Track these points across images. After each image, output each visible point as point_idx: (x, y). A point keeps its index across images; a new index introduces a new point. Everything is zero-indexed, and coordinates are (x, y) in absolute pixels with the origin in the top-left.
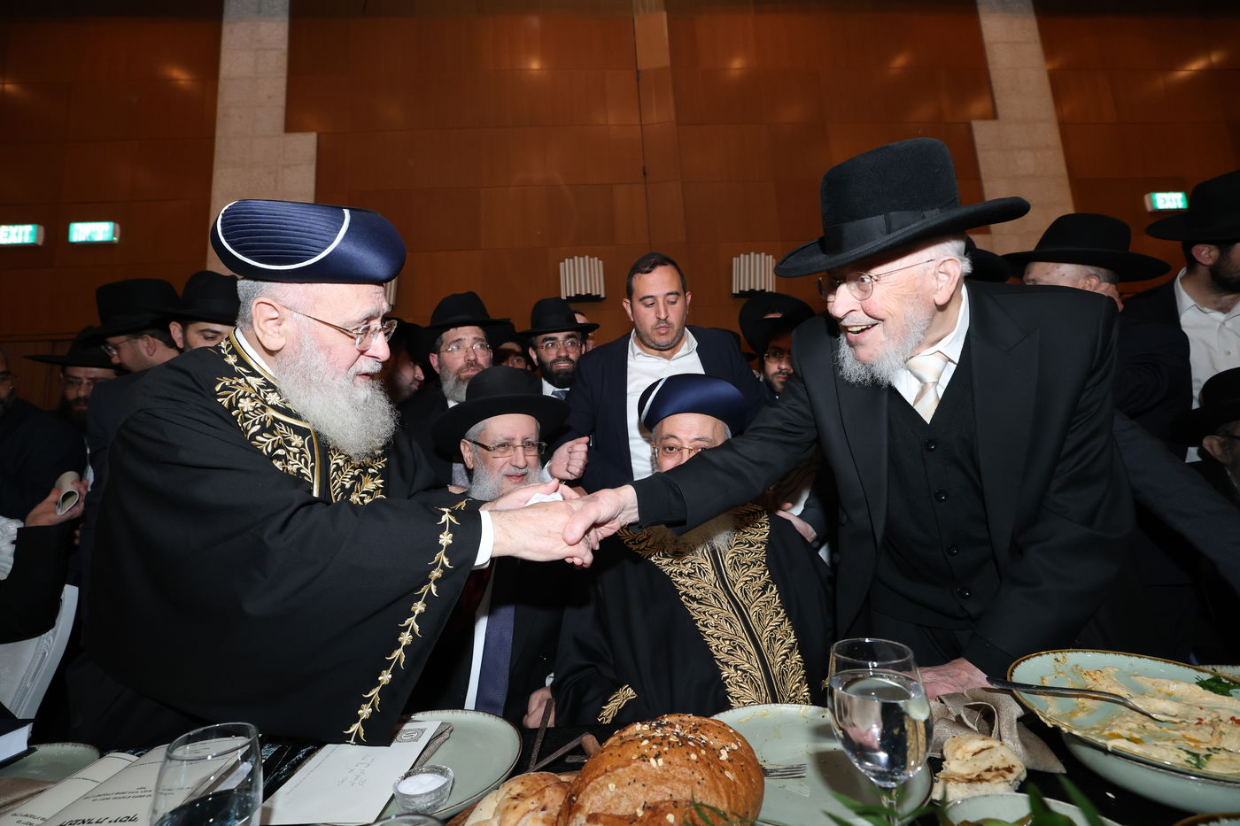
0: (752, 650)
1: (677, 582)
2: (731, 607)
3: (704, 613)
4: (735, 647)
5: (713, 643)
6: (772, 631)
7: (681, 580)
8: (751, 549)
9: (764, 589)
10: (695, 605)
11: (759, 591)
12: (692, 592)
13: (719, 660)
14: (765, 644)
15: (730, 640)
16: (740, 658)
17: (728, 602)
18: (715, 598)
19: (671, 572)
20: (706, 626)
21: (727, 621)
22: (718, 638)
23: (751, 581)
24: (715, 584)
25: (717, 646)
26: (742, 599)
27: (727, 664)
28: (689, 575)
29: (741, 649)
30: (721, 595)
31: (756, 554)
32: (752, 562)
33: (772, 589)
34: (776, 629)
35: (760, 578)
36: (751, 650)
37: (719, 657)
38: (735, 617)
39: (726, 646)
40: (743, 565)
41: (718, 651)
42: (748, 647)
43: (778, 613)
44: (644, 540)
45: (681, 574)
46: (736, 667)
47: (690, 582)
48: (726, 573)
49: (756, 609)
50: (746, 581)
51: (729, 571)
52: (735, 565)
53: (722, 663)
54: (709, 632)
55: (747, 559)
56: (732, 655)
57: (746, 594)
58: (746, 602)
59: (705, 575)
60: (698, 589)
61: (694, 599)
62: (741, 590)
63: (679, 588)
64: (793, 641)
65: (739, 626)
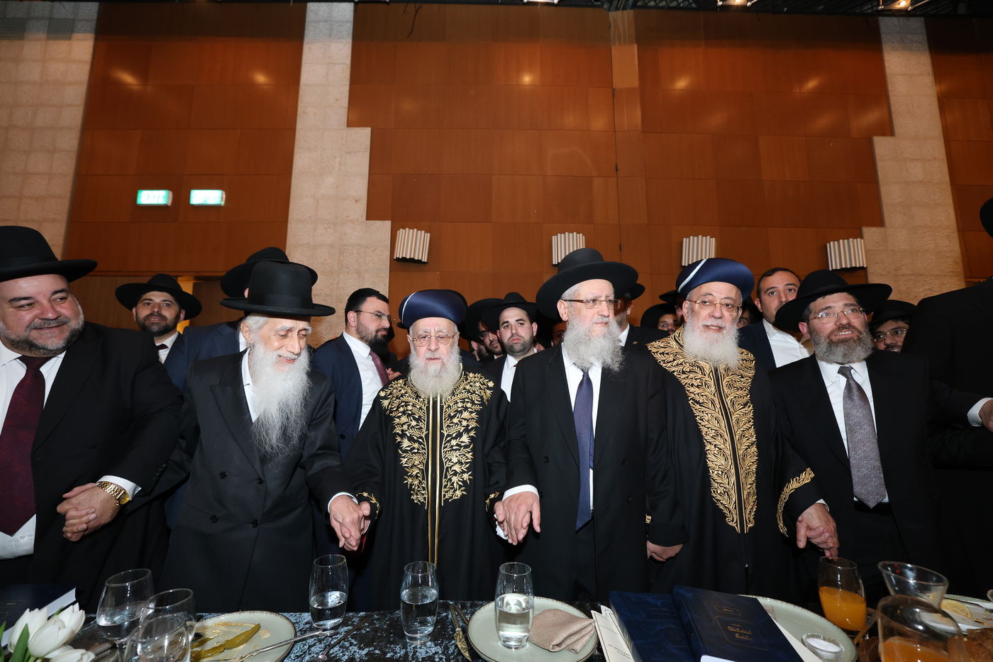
0: (728, 439)
1: (688, 391)
2: (721, 411)
3: (703, 412)
4: (718, 435)
5: (704, 430)
6: (743, 431)
7: (692, 389)
9: (745, 405)
10: (698, 406)
11: (741, 405)
12: (697, 398)
15: (716, 430)
16: (719, 441)
17: (720, 408)
18: (712, 403)
19: (686, 384)
20: (702, 420)
21: (716, 419)
22: (708, 428)
23: (738, 398)
24: (714, 394)
25: (706, 432)
26: (730, 408)
27: (710, 442)
28: (698, 386)
29: (721, 437)
30: (717, 402)
32: (740, 387)
33: (750, 406)
34: (746, 430)
35: (743, 398)
37: (706, 439)
38: (721, 417)
39: (712, 433)
40: (735, 387)
41: (706, 435)
42: (726, 437)
43: (750, 422)
44: (671, 362)
45: (692, 385)
47: (697, 391)
49: (737, 415)
50: (735, 397)
51: (725, 389)
52: (730, 386)
54: (703, 424)
55: (737, 385)
56: (714, 439)
58: (731, 410)
59: (708, 388)
60: (702, 396)
61: (698, 402)
63: (689, 394)
64: (754, 440)
65: (723, 423)
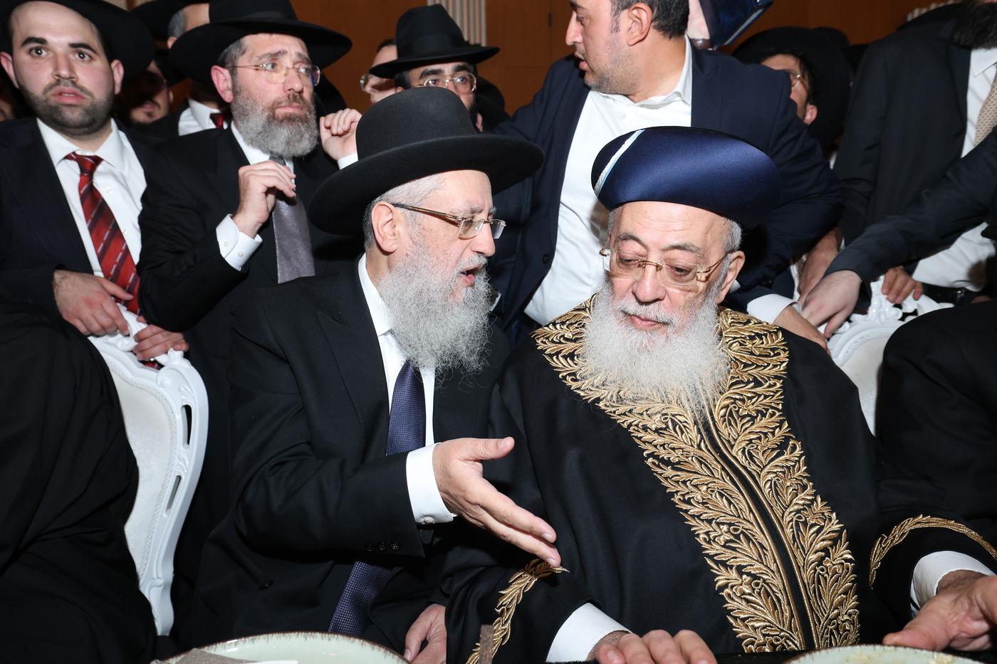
0: (767, 542)
1: (639, 440)
2: (728, 474)
3: (685, 482)
4: (737, 537)
5: (701, 529)
6: (798, 511)
7: (646, 437)
8: (758, 390)
9: (782, 447)
10: (669, 472)
11: (773, 450)
12: (664, 454)
13: (711, 557)
14: (788, 531)
15: (730, 525)
16: (747, 556)
17: (723, 469)
18: (700, 462)
20: (689, 501)
21: (722, 495)
22: (709, 522)
23: (759, 438)
24: (699, 445)
25: (707, 533)
26: (746, 464)
27: (724, 564)
28: (657, 431)
29: (748, 539)
30: (710, 459)
31: (766, 397)
32: (758, 412)
33: (794, 448)
34: (804, 509)
35: (773, 434)
36: (765, 544)
37: (712, 552)
39: (723, 535)
40: (744, 417)
41: (709, 543)
42: (760, 537)
43: (805, 487)
45: (645, 428)
46: (740, 570)
47: (660, 440)
48: (717, 430)
49: (770, 477)
50: (750, 441)
51: (721, 427)
52: (731, 419)
53: (717, 563)
54: (693, 511)
55: (751, 408)
56: (734, 549)
57: (751, 456)
58: (752, 468)
59: (682, 433)
60: (673, 450)
61: (668, 463)
62: (743, 452)
63: (643, 448)
64: (836, 527)
65: (743, 502)
